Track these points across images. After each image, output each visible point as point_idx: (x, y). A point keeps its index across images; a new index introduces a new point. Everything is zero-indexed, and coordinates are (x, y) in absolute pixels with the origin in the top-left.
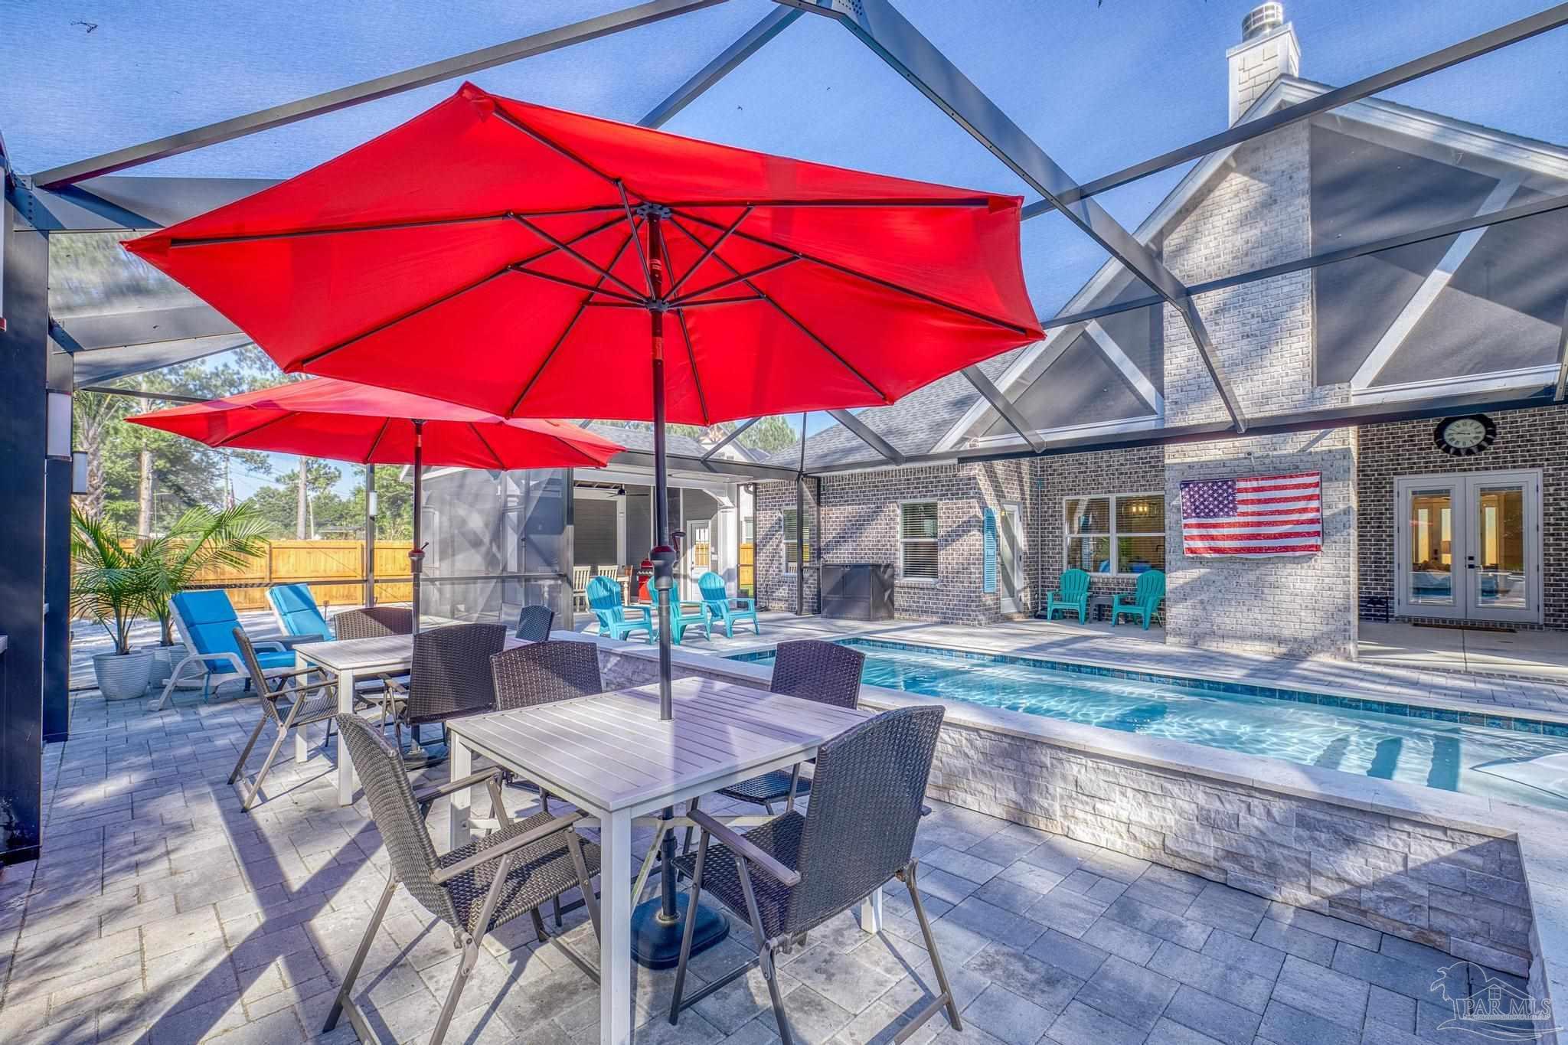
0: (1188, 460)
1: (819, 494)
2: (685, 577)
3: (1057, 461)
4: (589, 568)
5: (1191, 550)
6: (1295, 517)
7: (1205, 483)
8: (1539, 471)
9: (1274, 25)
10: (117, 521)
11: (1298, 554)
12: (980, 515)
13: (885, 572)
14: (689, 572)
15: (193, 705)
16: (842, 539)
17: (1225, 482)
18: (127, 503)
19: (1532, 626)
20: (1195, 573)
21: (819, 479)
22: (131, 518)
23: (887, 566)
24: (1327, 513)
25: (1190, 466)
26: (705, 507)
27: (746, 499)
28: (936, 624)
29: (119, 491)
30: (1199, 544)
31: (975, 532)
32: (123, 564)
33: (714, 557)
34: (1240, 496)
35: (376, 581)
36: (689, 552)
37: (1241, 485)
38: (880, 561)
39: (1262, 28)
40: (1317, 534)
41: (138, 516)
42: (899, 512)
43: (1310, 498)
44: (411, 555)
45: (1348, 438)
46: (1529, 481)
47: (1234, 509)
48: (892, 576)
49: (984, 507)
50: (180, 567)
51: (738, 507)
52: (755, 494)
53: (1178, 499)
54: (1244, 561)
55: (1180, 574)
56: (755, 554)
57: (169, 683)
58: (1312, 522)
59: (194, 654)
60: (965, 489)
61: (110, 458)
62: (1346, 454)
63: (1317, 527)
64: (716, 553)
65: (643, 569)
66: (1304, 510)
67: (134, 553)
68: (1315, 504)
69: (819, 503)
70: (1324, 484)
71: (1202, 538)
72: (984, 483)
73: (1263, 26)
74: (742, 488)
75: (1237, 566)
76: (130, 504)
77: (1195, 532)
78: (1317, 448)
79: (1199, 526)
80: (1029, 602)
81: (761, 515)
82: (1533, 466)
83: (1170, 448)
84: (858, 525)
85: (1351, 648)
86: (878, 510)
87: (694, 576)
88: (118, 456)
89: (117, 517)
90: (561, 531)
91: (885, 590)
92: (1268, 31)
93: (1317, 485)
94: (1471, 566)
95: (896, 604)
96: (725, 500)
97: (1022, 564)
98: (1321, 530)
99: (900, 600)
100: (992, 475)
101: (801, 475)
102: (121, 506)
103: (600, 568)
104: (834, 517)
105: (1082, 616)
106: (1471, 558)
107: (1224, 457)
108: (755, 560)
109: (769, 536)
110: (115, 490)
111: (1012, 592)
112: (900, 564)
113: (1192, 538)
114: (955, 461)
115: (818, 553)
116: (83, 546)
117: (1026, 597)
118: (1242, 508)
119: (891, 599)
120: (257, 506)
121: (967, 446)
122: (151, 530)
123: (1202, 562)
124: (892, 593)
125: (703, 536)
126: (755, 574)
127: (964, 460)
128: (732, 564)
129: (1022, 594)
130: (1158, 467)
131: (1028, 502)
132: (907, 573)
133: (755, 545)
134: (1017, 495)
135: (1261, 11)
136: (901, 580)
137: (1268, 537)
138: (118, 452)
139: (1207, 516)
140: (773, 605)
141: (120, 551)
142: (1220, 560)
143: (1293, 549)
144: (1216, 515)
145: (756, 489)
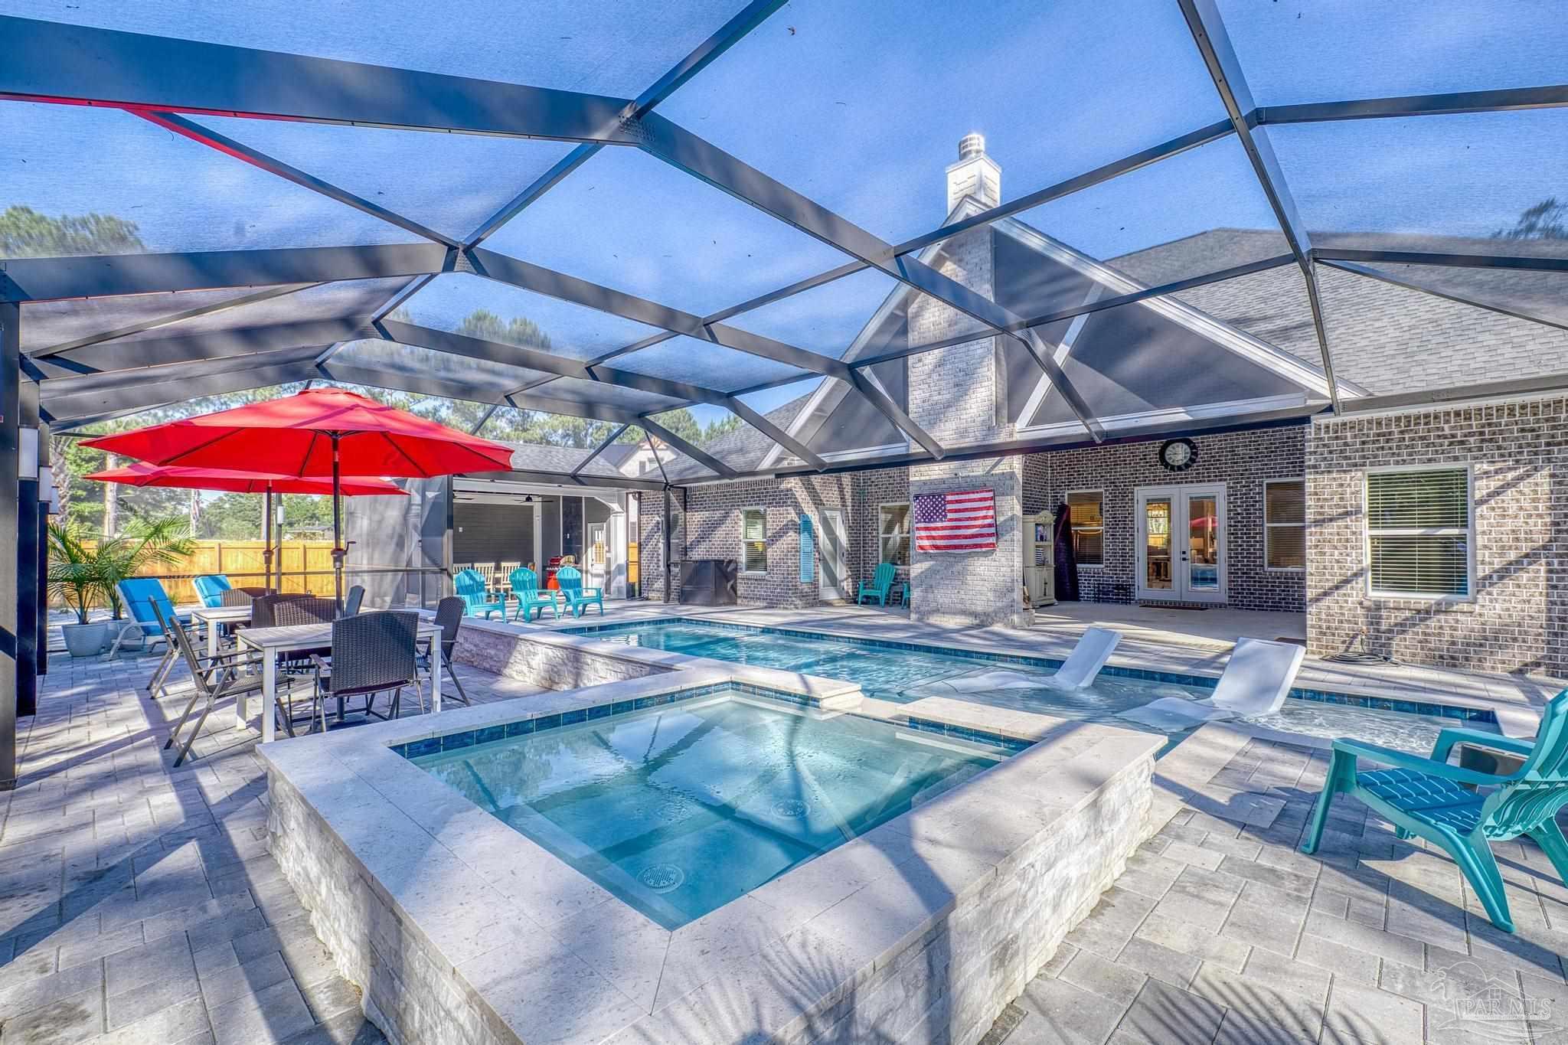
0: (923, 478)
1: (685, 502)
2: (587, 572)
3: (875, 475)
4: (493, 564)
5: (921, 548)
6: (979, 522)
7: (928, 497)
8: (1225, 483)
9: (978, 152)
10: (82, 522)
11: (984, 549)
12: (797, 520)
13: (728, 566)
14: (589, 567)
15: (134, 658)
16: (702, 538)
17: (940, 496)
18: (92, 504)
19: (1221, 606)
20: (926, 565)
21: (685, 489)
22: (97, 519)
23: (730, 562)
24: (1001, 519)
25: (925, 483)
26: (601, 513)
27: (633, 504)
28: (766, 608)
29: (84, 493)
30: (926, 543)
31: (791, 533)
32: (84, 560)
33: (608, 555)
34: (949, 507)
35: (284, 574)
36: (589, 550)
37: (949, 498)
38: (722, 558)
39: (970, 152)
40: (991, 535)
41: (103, 517)
42: (742, 517)
43: (988, 508)
44: (333, 553)
45: (1015, 464)
46: (1219, 490)
47: (945, 516)
48: (736, 569)
49: (800, 513)
50: (126, 562)
51: (627, 511)
52: (639, 499)
53: (914, 507)
54: (955, 556)
55: (918, 565)
56: (640, 552)
57: (117, 642)
58: (990, 526)
59: (134, 622)
60: (785, 499)
61: (75, 461)
62: (1012, 475)
63: (992, 530)
64: (609, 551)
65: (551, 566)
66: (985, 517)
67: (94, 553)
68: (991, 513)
69: (685, 509)
70: (997, 498)
71: (929, 538)
72: (801, 495)
73: (970, 151)
74: (630, 496)
75: (952, 559)
76: (95, 506)
77: (923, 533)
78: (996, 471)
79: (927, 529)
80: (850, 591)
81: (644, 518)
82: (1220, 480)
83: (913, 469)
84: (710, 528)
85: (1016, 618)
86: (726, 516)
87: (594, 572)
88: (83, 460)
89: (82, 518)
90: (442, 535)
91: (728, 581)
92: (973, 155)
93: (992, 499)
94: (1184, 559)
95: (739, 593)
96: (615, 506)
97: (844, 559)
98: (997, 531)
99: (741, 590)
100: (811, 490)
101: (667, 486)
102: (86, 507)
103: (503, 564)
104: (696, 519)
105: (882, 601)
106: (1184, 553)
107: (945, 476)
108: (640, 558)
109: (649, 537)
110: (80, 492)
111: (834, 581)
112: (743, 559)
113: (921, 538)
114: (772, 477)
115: (685, 551)
116: (55, 548)
117: (847, 586)
118: (950, 516)
119: (734, 588)
120: (227, 506)
121: (785, 464)
122: (116, 530)
123: (932, 556)
124: (735, 583)
125: (600, 537)
126: (640, 570)
127: (781, 475)
128: (622, 561)
129: (845, 583)
130: (905, 483)
131: (849, 508)
132: (748, 568)
133: (640, 544)
134: (838, 503)
135: (966, 141)
136: (743, 573)
137: (966, 537)
138: (83, 456)
139: (930, 522)
140: (651, 595)
141: (82, 552)
142: (941, 555)
143: (980, 546)
144: (935, 521)
145: (640, 496)
